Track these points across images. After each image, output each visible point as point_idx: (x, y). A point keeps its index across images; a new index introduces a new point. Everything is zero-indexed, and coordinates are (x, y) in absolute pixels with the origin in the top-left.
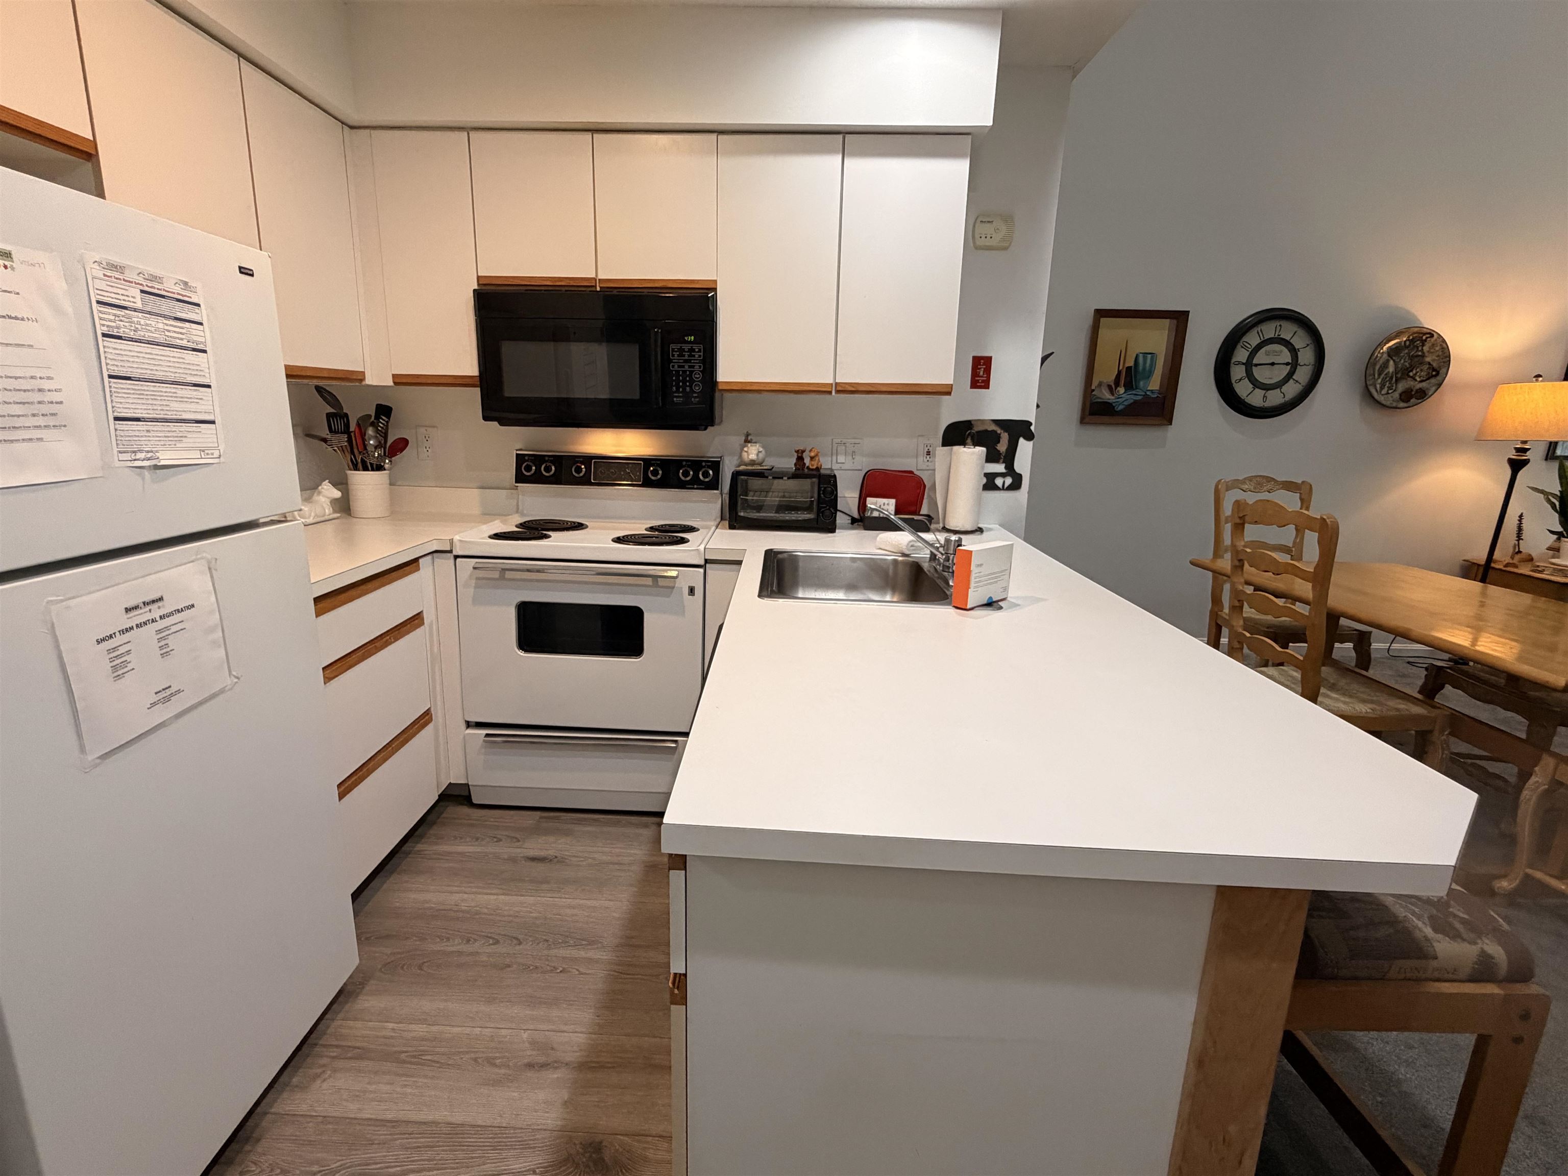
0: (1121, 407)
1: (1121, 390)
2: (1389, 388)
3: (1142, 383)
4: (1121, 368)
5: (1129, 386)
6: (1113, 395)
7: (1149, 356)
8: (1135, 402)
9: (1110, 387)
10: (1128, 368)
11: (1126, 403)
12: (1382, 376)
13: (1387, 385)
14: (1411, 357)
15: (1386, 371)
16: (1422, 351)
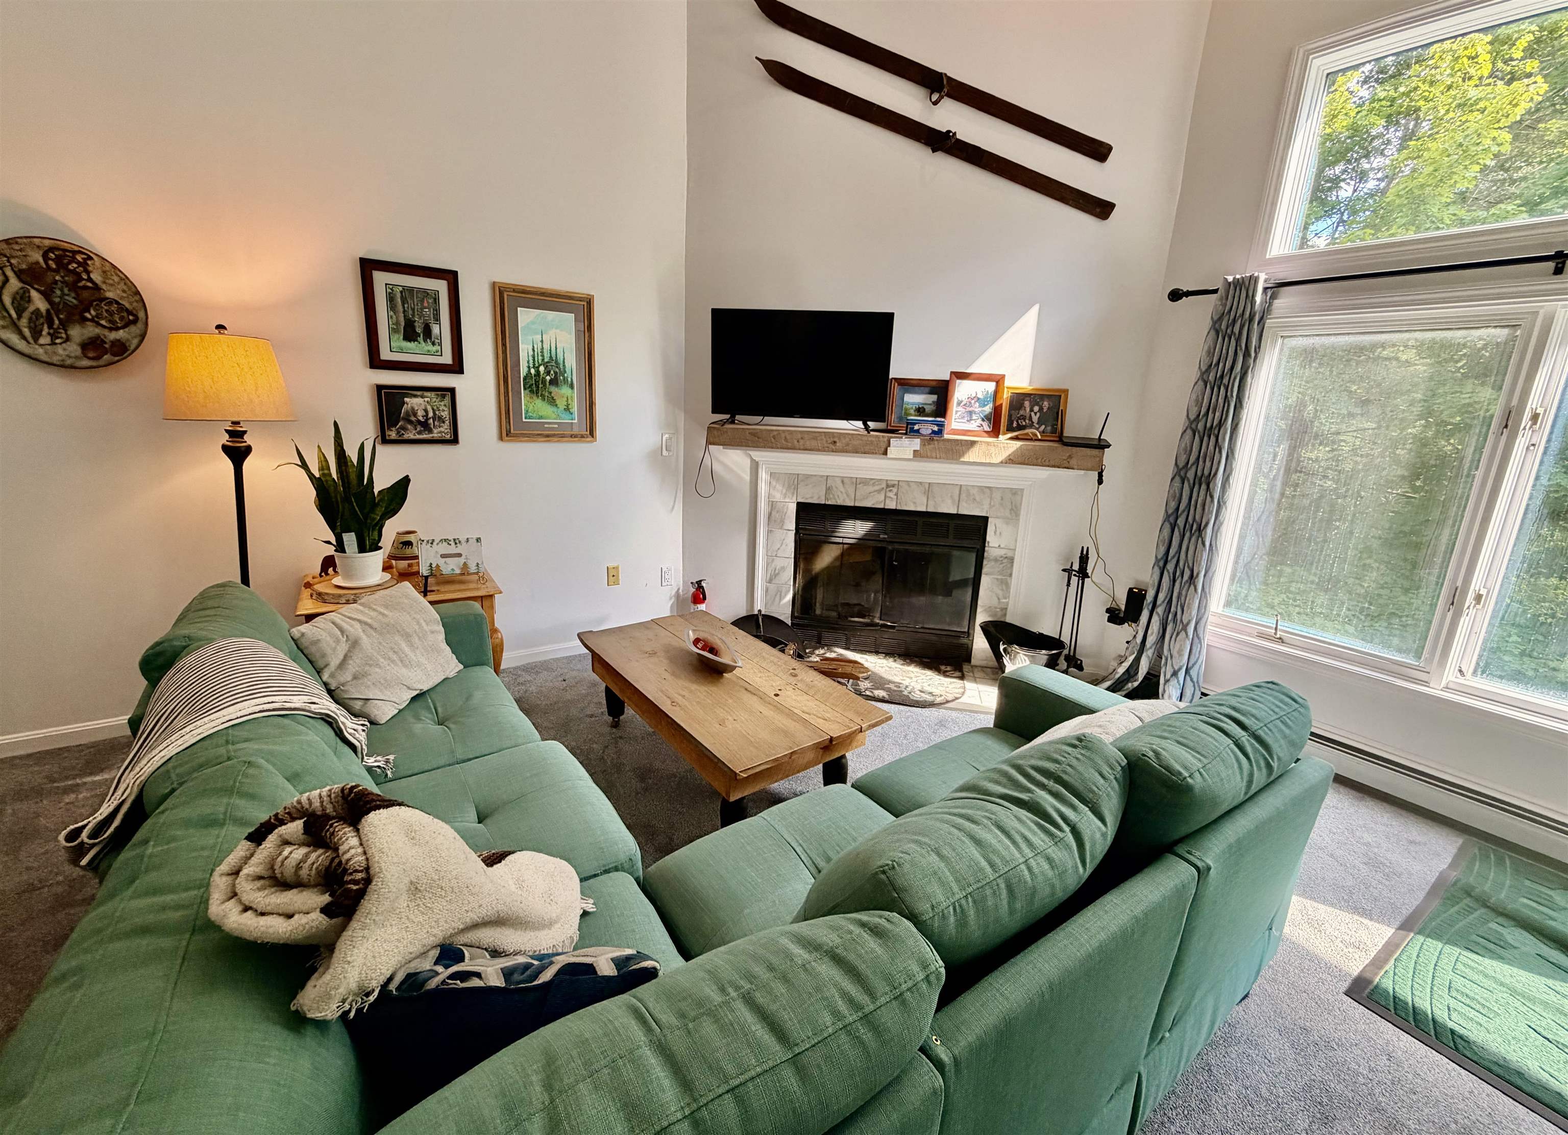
2: (53, 337)
12: (26, 315)
13: (46, 330)
14: (74, 287)
15: (32, 308)
16: (90, 280)
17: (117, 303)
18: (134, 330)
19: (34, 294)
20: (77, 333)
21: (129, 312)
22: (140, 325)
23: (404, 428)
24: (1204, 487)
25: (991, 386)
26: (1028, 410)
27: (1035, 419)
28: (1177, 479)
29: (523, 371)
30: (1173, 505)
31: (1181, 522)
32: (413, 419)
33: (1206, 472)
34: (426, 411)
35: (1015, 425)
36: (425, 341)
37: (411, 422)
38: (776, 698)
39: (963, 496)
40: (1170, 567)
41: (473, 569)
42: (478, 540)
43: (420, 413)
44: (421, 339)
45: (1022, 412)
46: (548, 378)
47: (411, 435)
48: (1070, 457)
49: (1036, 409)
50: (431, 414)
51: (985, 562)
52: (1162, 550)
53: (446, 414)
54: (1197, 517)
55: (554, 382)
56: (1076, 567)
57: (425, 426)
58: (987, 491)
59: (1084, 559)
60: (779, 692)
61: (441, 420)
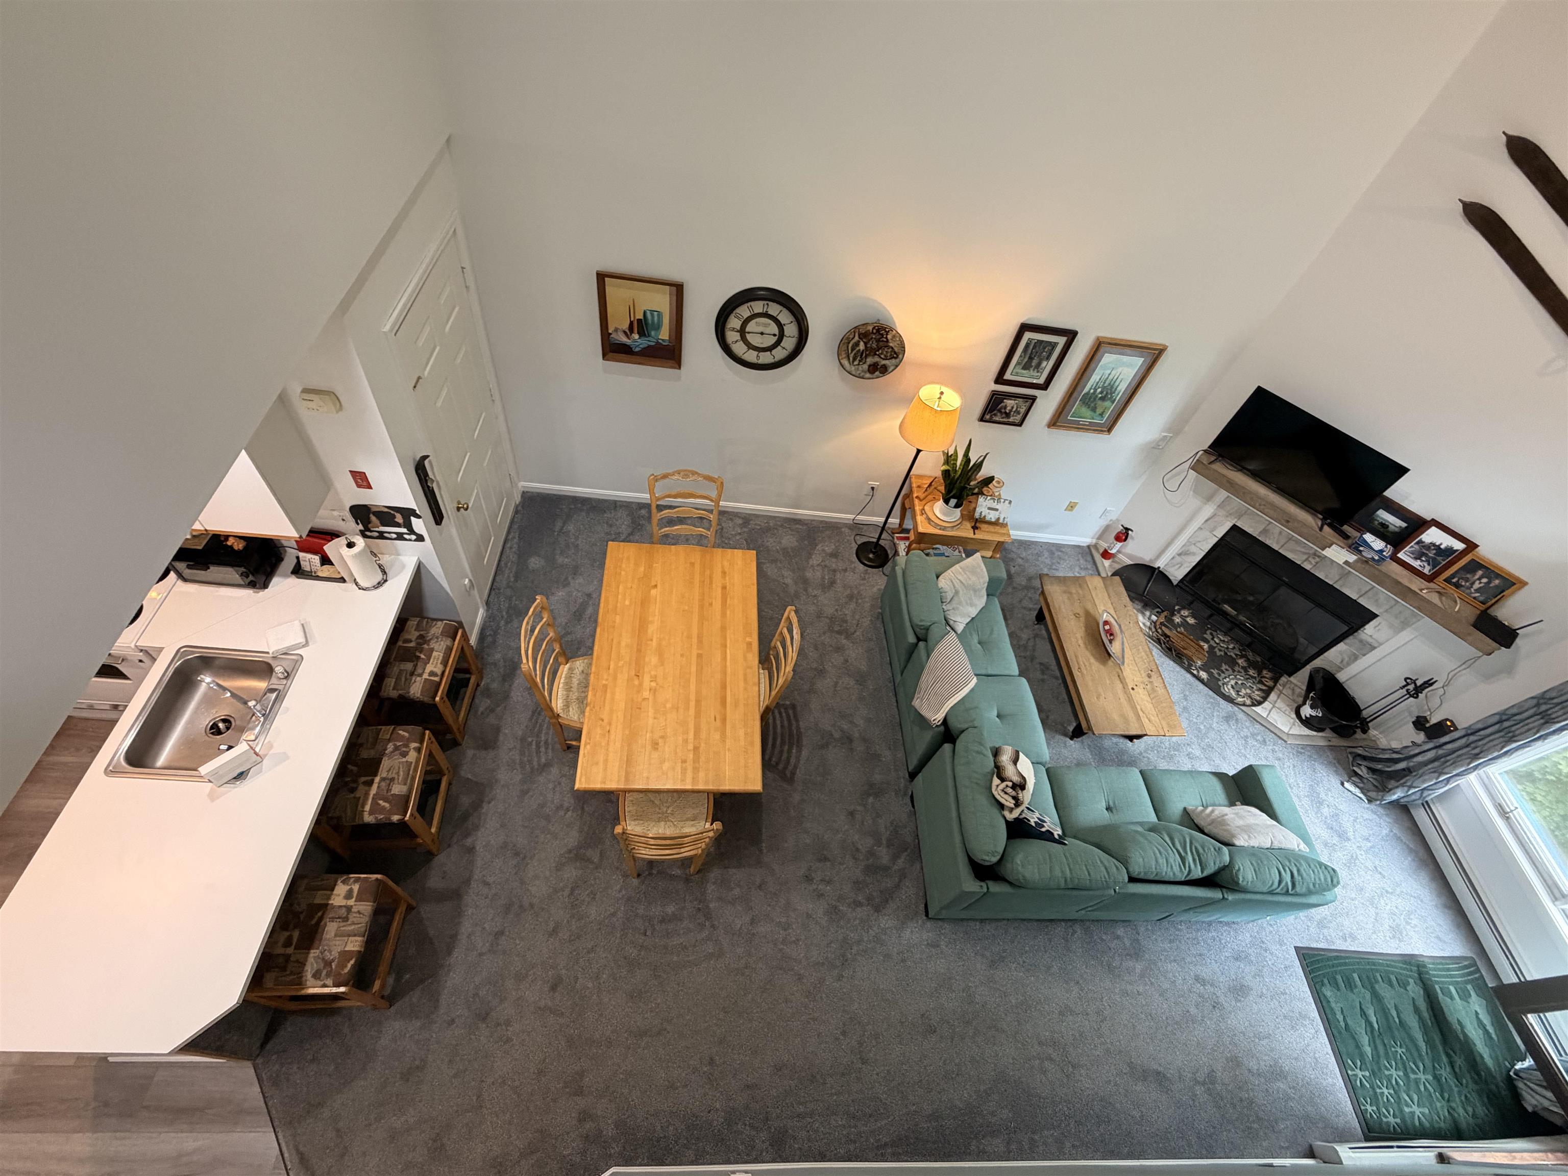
0: (637, 349)
1: (636, 336)
2: (860, 361)
3: (653, 333)
4: (632, 319)
5: (642, 334)
6: (629, 339)
7: (656, 313)
8: (649, 346)
9: (625, 332)
10: (638, 320)
11: (641, 346)
12: (854, 352)
13: (859, 358)
14: (878, 341)
15: (858, 349)
16: (886, 338)
17: (892, 348)
18: (893, 361)
19: (862, 344)
20: (870, 360)
21: (895, 353)
22: (898, 360)
23: (995, 415)
24: (1542, 721)
25: (1459, 546)
26: (1477, 577)
27: (1477, 585)
28: (1535, 701)
29: (1086, 390)
30: (1515, 711)
31: (1506, 724)
32: (1003, 411)
33: (1553, 716)
34: (1013, 408)
35: (1454, 580)
36: (1034, 370)
37: (1001, 412)
38: (1131, 691)
39: (1370, 594)
40: (1472, 738)
41: (1001, 521)
42: (1010, 502)
43: (1009, 408)
44: (1032, 369)
45: (1468, 576)
46: (1100, 395)
47: (997, 419)
48: (1469, 634)
49: (1485, 580)
50: (1014, 409)
51: (1351, 637)
52: (1480, 726)
53: (1023, 410)
54: (1517, 732)
55: (1103, 399)
56: (1419, 683)
57: (1008, 415)
58: (1393, 602)
59: (1428, 684)
60: (1135, 687)
61: (1019, 413)
